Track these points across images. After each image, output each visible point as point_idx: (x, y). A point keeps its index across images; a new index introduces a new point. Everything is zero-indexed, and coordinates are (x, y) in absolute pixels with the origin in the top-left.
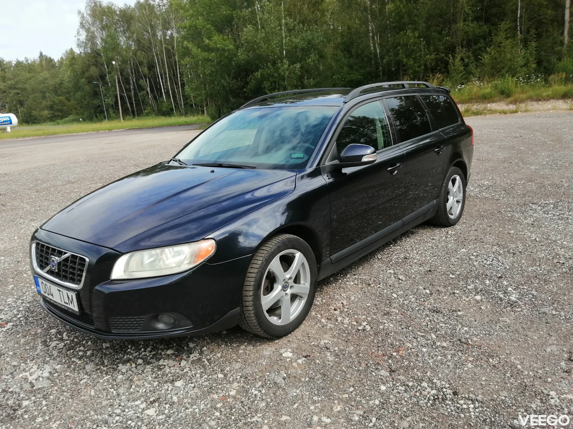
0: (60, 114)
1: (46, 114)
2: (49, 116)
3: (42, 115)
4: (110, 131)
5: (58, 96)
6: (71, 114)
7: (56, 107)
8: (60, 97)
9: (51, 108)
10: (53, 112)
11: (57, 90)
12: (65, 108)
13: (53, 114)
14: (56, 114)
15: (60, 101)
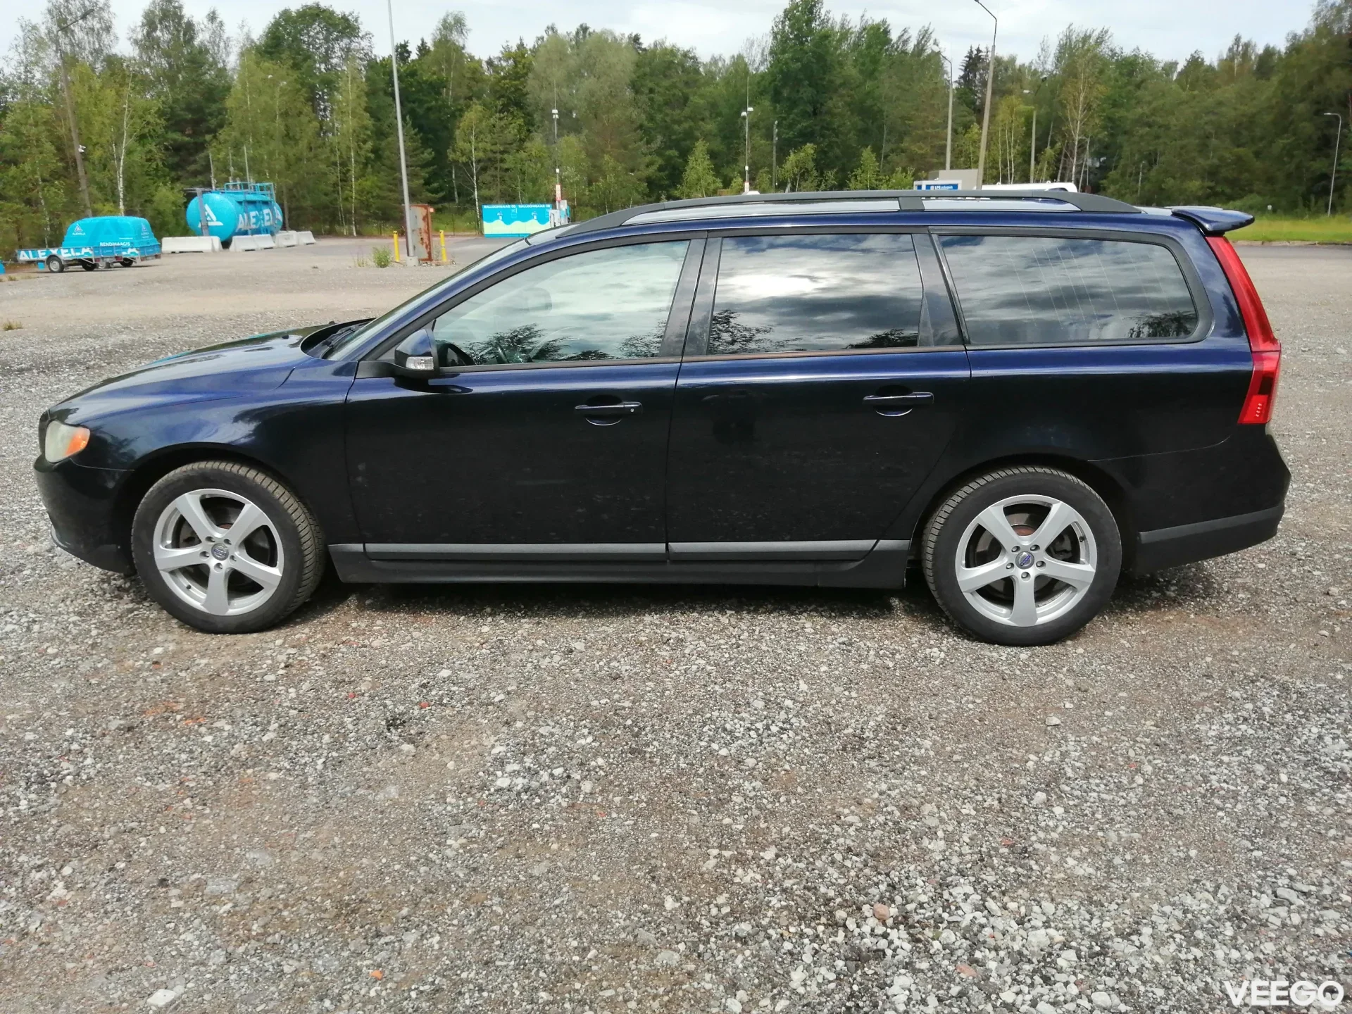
0: (1228, 191)
1: (1194, 189)
2: (1200, 193)
3: (1186, 190)
4: (1267, 244)
5: (1238, 146)
6: (1251, 192)
7: (1225, 172)
8: (1241, 150)
9: (1212, 173)
10: (1212, 184)
11: (1239, 132)
12: (1246, 175)
13: (1210, 188)
14: (1219, 189)
15: (1239, 159)
